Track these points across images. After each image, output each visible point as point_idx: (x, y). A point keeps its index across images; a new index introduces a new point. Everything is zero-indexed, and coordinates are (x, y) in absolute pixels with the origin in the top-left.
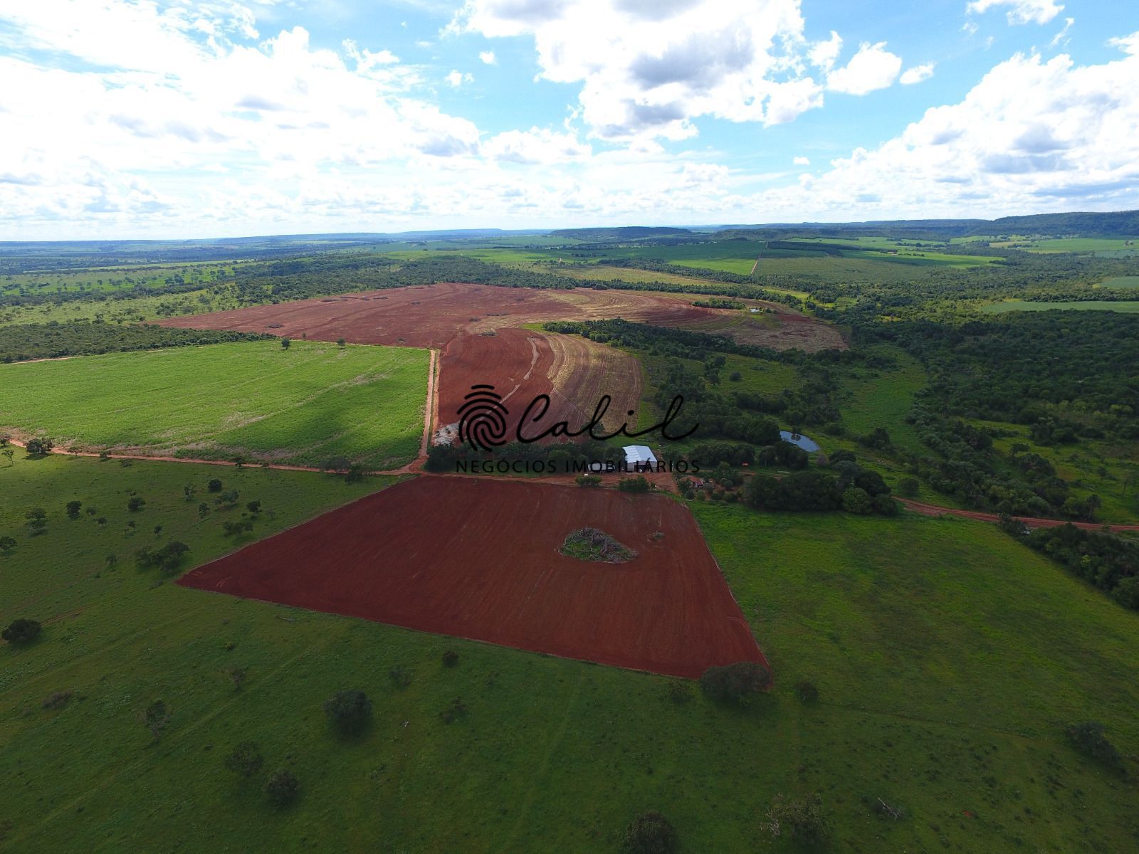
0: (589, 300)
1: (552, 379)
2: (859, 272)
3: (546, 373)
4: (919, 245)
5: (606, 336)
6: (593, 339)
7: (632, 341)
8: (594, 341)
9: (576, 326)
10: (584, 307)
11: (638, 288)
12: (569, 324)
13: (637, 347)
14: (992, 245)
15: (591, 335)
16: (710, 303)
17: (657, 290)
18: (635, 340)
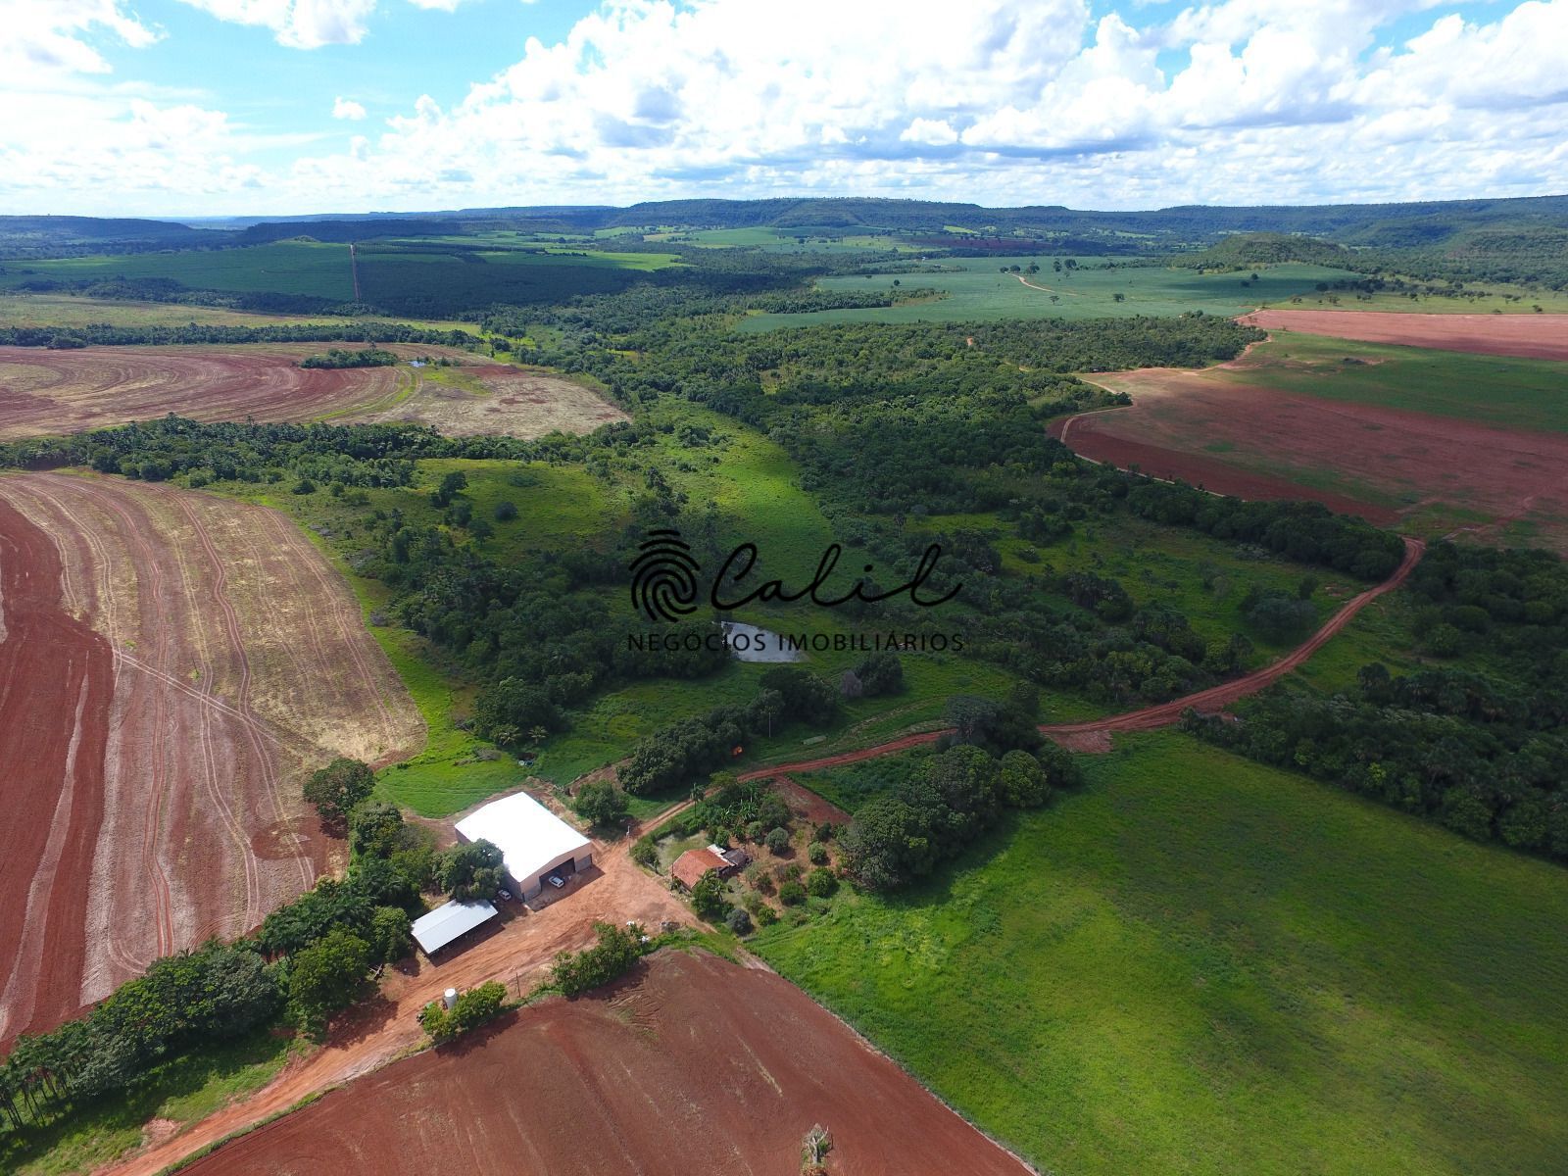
0: (57, 376)
1: (86, 617)
2: (526, 283)
3: (58, 602)
4: (562, 241)
5: (166, 462)
6: (134, 474)
7: (238, 468)
8: (139, 478)
9: (68, 446)
10: (60, 394)
11: (158, 341)
12: (45, 446)
13: (255, 479)
14: (647, 238)
15: (125, 466)
16: (336, 360)
17: (202, 340)
18: (242, 464)
